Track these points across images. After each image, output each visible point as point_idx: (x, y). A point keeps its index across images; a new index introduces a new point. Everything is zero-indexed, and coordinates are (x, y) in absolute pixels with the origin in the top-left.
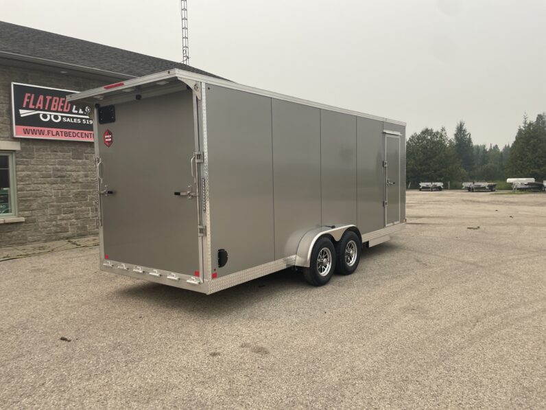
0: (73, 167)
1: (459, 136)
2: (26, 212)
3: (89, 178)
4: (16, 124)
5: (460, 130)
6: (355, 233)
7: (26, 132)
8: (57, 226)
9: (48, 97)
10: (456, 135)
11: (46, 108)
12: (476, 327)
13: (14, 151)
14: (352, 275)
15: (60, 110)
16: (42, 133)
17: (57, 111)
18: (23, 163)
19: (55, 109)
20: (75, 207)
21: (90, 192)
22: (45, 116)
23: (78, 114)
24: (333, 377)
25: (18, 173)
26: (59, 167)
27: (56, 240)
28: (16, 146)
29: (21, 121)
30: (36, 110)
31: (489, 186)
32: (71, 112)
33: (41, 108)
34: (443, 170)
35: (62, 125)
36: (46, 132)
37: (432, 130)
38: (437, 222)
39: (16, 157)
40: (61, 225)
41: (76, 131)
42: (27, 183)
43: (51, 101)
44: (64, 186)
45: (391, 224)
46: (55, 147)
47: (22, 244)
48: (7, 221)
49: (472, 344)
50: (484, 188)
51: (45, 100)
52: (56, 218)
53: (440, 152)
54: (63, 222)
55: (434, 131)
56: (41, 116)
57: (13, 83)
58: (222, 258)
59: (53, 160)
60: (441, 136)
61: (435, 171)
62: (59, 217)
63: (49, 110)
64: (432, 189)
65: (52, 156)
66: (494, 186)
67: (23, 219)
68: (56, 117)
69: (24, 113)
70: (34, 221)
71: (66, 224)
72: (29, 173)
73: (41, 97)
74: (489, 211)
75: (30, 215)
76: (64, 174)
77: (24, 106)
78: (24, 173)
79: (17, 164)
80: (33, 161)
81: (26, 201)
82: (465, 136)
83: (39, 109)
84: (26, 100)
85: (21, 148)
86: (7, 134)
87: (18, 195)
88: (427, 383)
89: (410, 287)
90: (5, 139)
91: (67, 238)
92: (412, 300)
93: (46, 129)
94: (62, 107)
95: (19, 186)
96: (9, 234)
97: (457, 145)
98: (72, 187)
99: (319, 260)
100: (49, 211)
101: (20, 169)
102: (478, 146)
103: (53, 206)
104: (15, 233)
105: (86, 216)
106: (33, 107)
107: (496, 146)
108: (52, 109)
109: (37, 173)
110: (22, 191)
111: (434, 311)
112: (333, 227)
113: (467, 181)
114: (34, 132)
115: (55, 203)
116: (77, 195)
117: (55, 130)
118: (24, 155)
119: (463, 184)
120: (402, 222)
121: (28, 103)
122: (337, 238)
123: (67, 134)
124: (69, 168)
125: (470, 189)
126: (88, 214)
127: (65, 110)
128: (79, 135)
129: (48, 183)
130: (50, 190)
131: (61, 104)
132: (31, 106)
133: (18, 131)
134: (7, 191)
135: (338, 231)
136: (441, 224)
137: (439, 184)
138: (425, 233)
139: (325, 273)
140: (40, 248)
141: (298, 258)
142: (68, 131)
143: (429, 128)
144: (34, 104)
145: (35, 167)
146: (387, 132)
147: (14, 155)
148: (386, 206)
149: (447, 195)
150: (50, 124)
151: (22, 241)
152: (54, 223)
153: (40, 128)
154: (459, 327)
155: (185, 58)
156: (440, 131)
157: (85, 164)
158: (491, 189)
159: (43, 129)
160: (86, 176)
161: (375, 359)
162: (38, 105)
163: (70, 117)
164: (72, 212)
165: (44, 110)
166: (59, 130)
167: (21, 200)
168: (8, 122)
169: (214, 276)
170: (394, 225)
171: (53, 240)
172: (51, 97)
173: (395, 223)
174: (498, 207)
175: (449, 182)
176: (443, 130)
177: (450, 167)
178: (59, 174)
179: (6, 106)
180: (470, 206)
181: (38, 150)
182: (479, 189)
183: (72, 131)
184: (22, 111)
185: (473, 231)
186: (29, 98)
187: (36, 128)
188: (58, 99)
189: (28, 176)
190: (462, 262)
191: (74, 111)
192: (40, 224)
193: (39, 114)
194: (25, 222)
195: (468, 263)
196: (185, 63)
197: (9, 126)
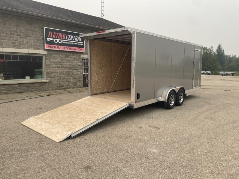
0: (66, 61)
1: (218, 51)
2: (49, 78)
3: (71, 66)
4: (46, 44)
5: (219, 48)
6: (182, 90)
7: (49, 47)
8: (60, 84)
9: (57, 33)
10: (217, 50)
11: (57, 38)
12: (234, 124)
13: (45, 54)
14: (181, 106)
15: (61, 38)
16: (55, 47)
17: (60, 39)
18: (48, 59)
19: (60, 38)
20: (66, 77)
21: (71, 71)
22: (56, 41)
23: (68, 40)
24: (185, 136)
25: (46, 63)
26: (61, 61)
27: (59, 89)
28: (45, 53)
29: (48, 43)
30: (53, 38)
31: (231, 73)
32: (65, 39)
33: (55, 37)
34: (211, 66)
35: (62, 44)
36: (56, 47)
37: (207, 48)
38: (211, 88)
39: (45, 57)
40: (61, 84)
41: (67, 47)
42: (49, 67)
43: (58, 34)
44: (62, 68)
45: (195, 87)
46: (59, 53)
47: (47, 90)
48: (42, 82)
49: (233, 129)
50: (229, 74)
51: (56, 34)
52: (59, 81)
53: (210, 58)
54: (62, 83)
55: (208, 48)
56: (55, 40)
57: (45, 27)
58: (138, 96)
59: (59, 58)
60: (211, 51)
61: (207, 66)
62: (60, 81)
63: (58, 38)
64: (206, 74)
65: (58, 57)
66: (234, 73)
67: (48, 81)
68: (60, 41)
69: (49, 39)
70: (51, 82)
71: (63, 84)
72: (50, 63)
73: (55, 33)
74: (233, 84)
75: (50, 79)
76: (62, 64)
77: (49, 37)
78: (49, 63)
79: (46, 60)
80: (51, 59)
81: (49, 74)
82: (221, 50)
83: (54, 38)
84: (49, 34)
85: (48, 53)
86: (42, 48)
87: (46, 71)
88: (219, 139)
89: (205, 111)
90: (42, 49)
91: (63, 89)
92: (208, 115)
93: (56, 46)
94: (62, 37)
95: (46, 68)
96: (43, 86)
97: (217, 55)
98: (65, 69)
99: (170, 100)
100: (57, 78)
101: (47, 61)
102: (227, 55)
103: (58, 76)
104: (45, 86)
105: (70, 81)
106: (52, 37)
107: (235, 55)
108: (59, 38)
109: (53, 63)
110: (47, 70)
111: (217, 119)
112: (175, 87)
113: (222, 71)
114: (52, 47)
115: (59, 75)
116: (67, 72)
117: (59, 46)
118: (48, 56)
119: (220, 72)
120: (199, 87)
121: (50, 35)
122: (177, 92)
123: (64, 48)
124: (64, 61)
125: (223, 75)
126: (71, 80)
127: (63, 39)
128: (68, 48)
129: (57, 67)
130: (57, 70)
131: (62, 36)
132: (51, 37)
133: (47, 47)
134: (42, 70)
135: (177, 89)
136: (213, 89)
137: (209, 72)
138: (207, 92)
139: (172, 104)
140: (55, 92)
141: (162, 98)
142: (64, 47)
143: (205, 47)
144: (52, 36)
145: (52, 61)
146: (196, 49)
147: (45, 56)
148: (194, 80)
149: (212, 77)
150: (58, 44)
151: (47, 89)
152: (59, 83)
153: (54, 46)
154: (228, 124)
155: (102, 16)
156: (210, 48)
157: (70, 60)
158: (233, 75)
159: (55, 46)
160: (70, 65)
161: (199, 132)
162: (54, 36)
163: (65, 41)
164: (65, 79)
165: (56, 38)
166: (61, 46)
167: (47, 74)
168: (43, 43)
169: (136, 102)
170: (196, 87)
171: (58, 90)
172: (58, 33)
173: (197, 87)
174: (237, 83)
175: (213, 72)
176: (212, 48)
177: (214, 65)
178: (61, 64)
179: (42, 37)
180: (224, 82)
181: (53, 54)
182: (227, 75)
183: (65, 47)
184: (48, 39)
185: (227, 92)
186: (51, 33)
187: (53, 45)
188: (61, 34)
189: (50, 64)
190: (225, 103)
191: (66, 39)
192: (54, 83)
193: (54, 40)
194: (49, 82)
195: (227, 103)
196: (102, 18)
197: (43, 44)
